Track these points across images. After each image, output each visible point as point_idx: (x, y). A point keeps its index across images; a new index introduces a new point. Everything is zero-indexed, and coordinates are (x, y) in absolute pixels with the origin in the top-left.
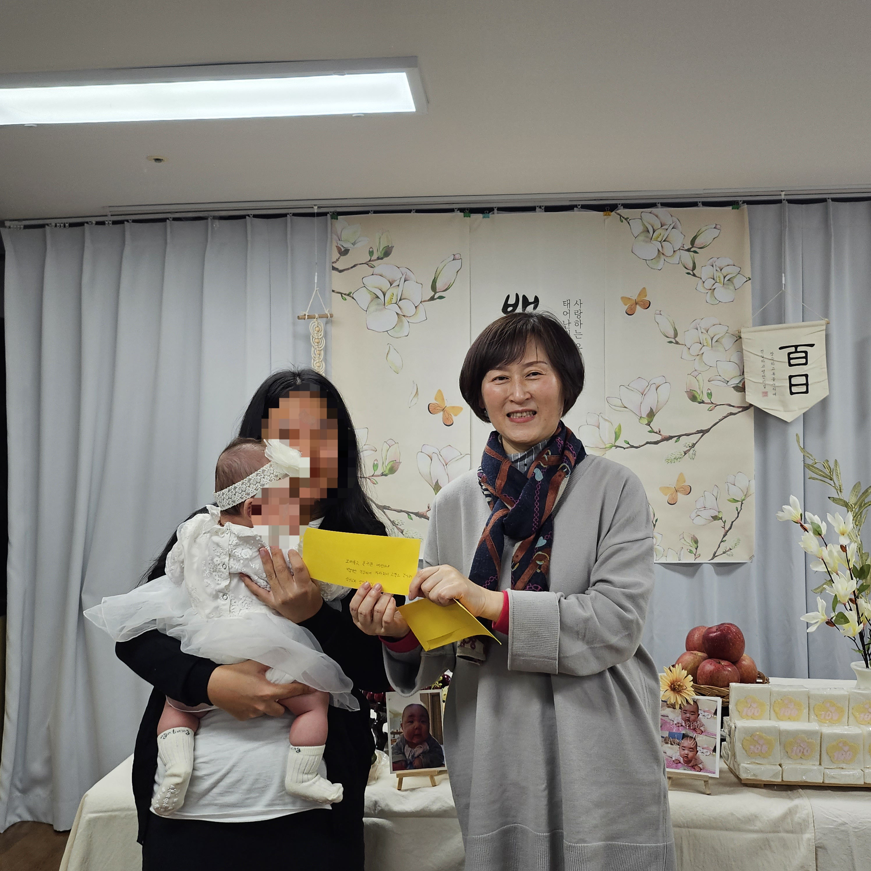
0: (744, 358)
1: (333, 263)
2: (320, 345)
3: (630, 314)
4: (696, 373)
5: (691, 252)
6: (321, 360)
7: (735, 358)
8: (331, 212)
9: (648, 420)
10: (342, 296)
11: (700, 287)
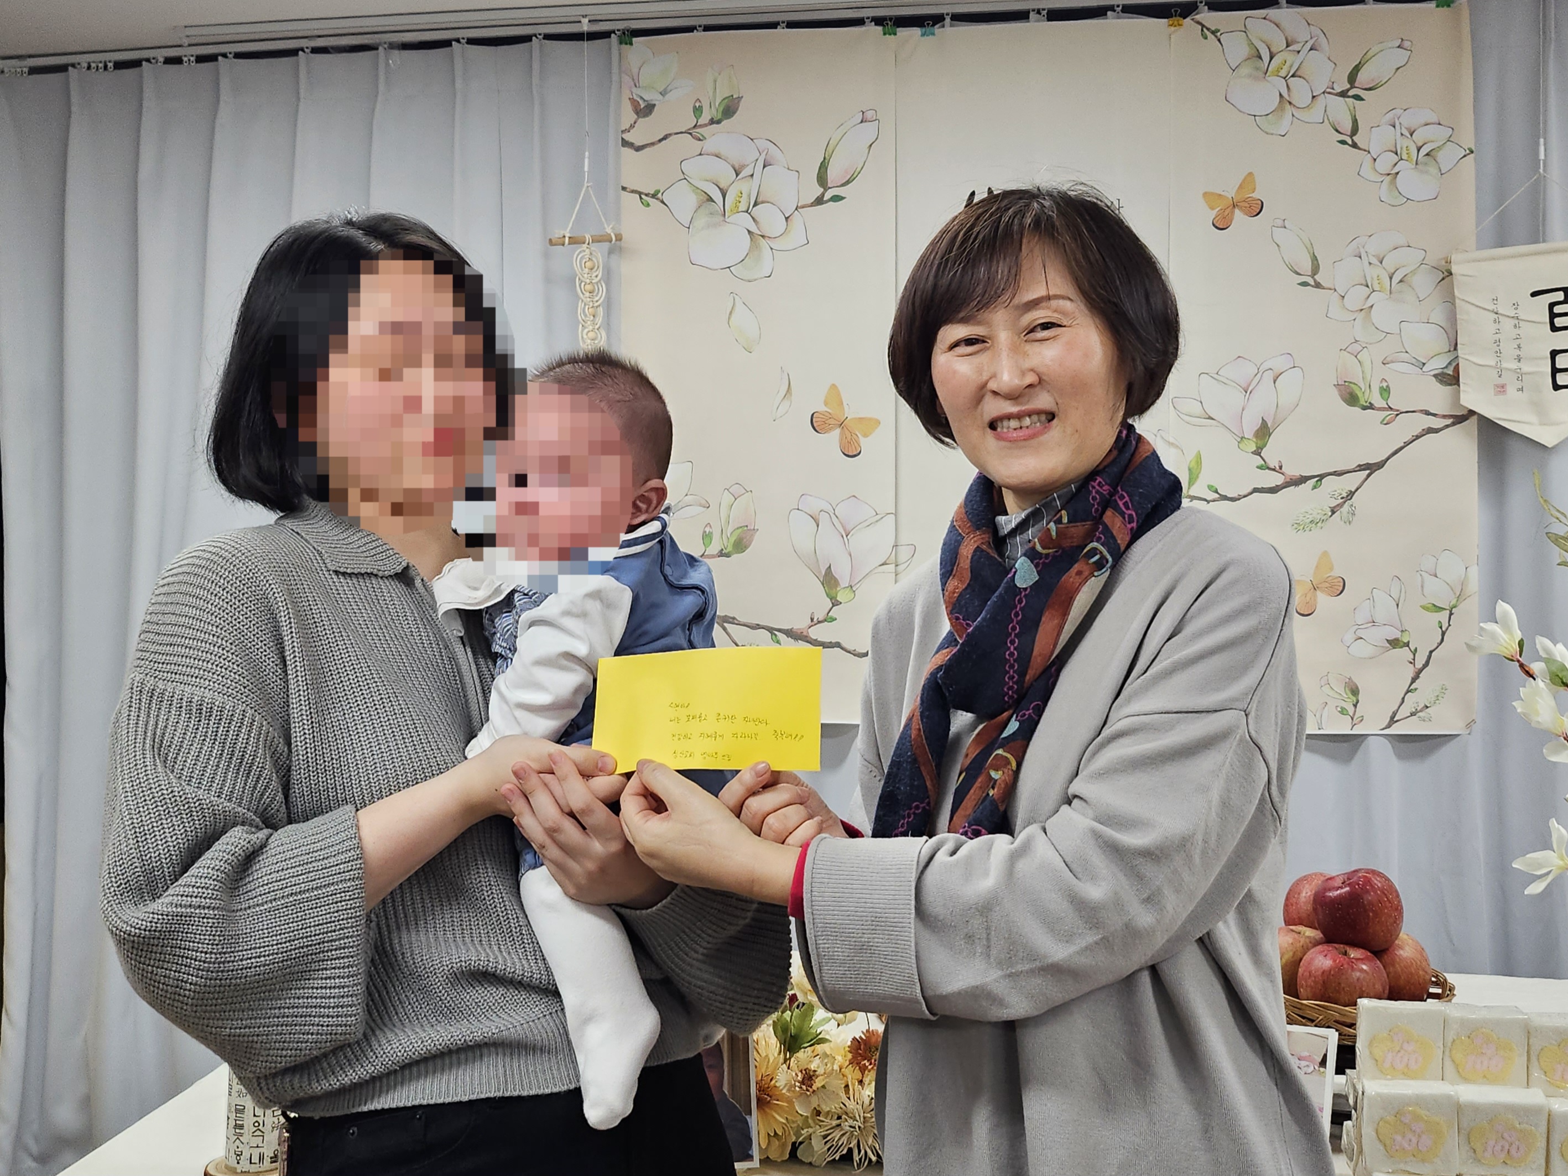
0: (1458, 316)
1: (623, 132)
2: (597, 296)
3: (1221, 227)
4: (1357, 347)
5: (1349, 97)
6: (597, 327)
7: (1438, 316)
8: (618, 30)
9: (1257, 443)
10: (641, 198)
11: (1367, 171)
